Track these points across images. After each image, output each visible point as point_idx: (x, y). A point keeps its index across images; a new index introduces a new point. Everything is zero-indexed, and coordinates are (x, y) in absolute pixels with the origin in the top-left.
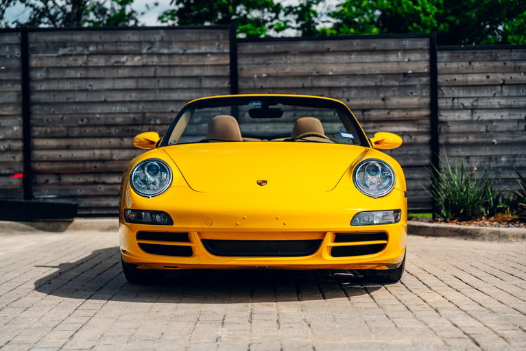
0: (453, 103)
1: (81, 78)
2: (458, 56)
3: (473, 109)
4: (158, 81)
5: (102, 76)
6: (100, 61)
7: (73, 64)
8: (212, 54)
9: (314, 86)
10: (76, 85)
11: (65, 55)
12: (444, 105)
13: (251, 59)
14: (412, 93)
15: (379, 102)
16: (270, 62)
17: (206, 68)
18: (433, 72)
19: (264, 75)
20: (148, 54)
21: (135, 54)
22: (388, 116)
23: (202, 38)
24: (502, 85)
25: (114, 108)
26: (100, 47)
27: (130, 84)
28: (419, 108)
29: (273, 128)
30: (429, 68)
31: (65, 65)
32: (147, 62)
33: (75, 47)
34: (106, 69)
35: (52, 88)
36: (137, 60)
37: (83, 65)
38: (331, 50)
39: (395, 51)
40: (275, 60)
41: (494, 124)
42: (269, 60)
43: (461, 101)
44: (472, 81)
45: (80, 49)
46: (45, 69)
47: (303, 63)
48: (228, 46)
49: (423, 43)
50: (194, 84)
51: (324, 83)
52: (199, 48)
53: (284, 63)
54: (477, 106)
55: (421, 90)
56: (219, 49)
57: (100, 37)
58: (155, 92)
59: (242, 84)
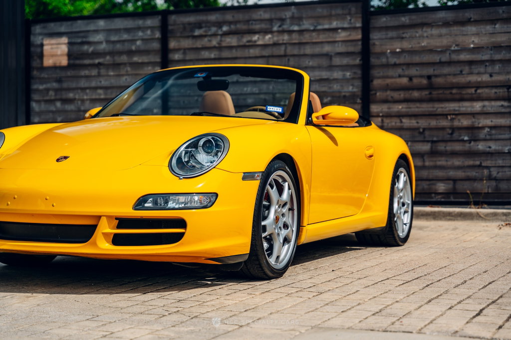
1: (215, 59)
4: (289, 60)
5: (234, 56)
6: (232, 41)
7: (208, 45)
8: (343, 29)
9: (453, 60)
11: (200, 36)
13: (384, 33)
16: (404, 36)
17: (337, 45)
19: (398, 50)
20: (278, 32)
21: (266, 32)
23: (333, 12)
25: (245, 89)
26: (233, 27)
29: (407, 108)
31: (200, 46)
32: (278, 41)
33: (209, 27)
34: (238, 49)
36: (267, 39)
37: (217, 45)
38: (472, 20)
40: (408, 33)
42: (403, 33)
45: (214, 29)
46: (182, 51)
47: (440, 36)
48: (360, 20)
50: (324, 62)
51: (464, 57)
52: (331, 24)
53: (419, 37)
56: (350, 23)
57: (233, 16)
59: (374, 61)
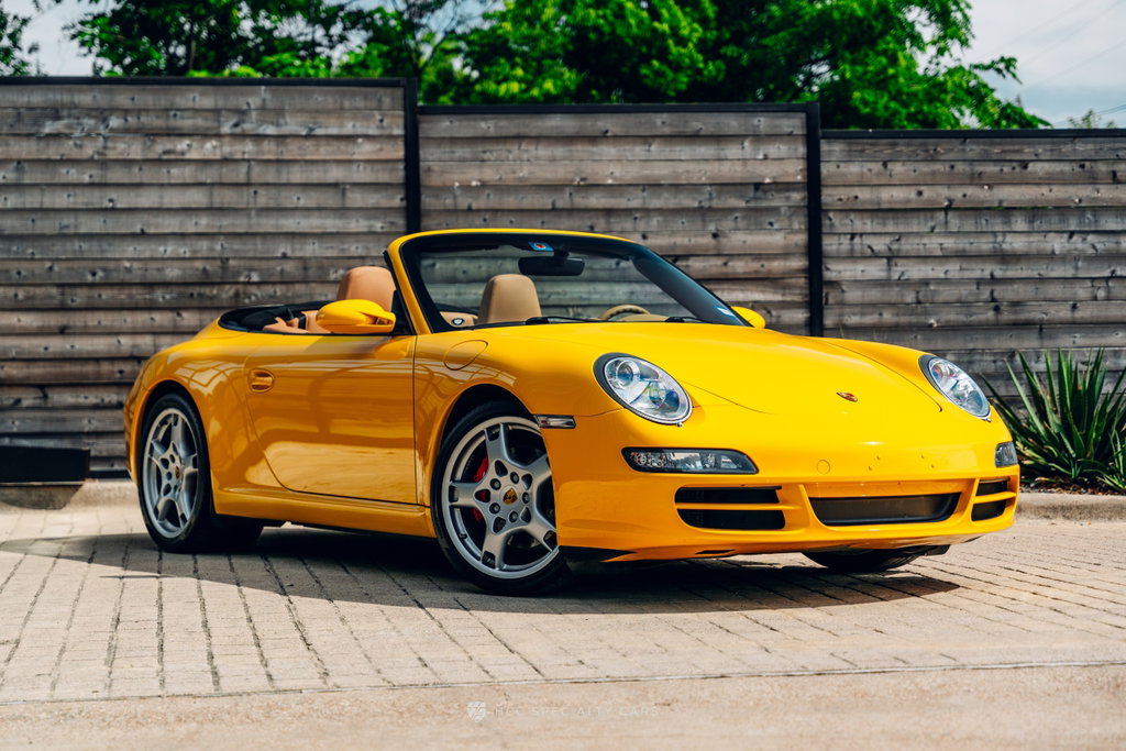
0: (852, 245)
1: (92, 185)
2: (863, 151)
3: (891, 258)
4: (255, 192)
5: (137, 180)
6: (135, 150)
7: (75, 154)
8: (367, 137)
9: (575, 207)
10: (81, 199)
11: (56, 136)
12: (834, 247)
13: (447, 150)
14: (771, 224)
15: (707, 240)
16: (486, 156)
17: (355, 167)
18: (813, 182)
19: (474, 183)
20: (233, 136)
21: (205, 135)
22: (724, 270)
23: (347, 104)
24: (947, 209)
25: (162, 249)
27: (196, 198)
28: (786, 254)
30: (806, 173)
31: (58, 157)
32: (231, 154)
33: (78, 118)
34: (144, 168)
35: (28, 206)
36: (210, 149)
37: (96, 157)
39: (739, 138)
40: (499, 151)
41: (932, 287)
42: (484, 152)
43: (868, 241)
44: (890, 202)
45: (89, 123)
46: (14, 164)
47: (553, 160)
48: (401, 122)
49: (794, 124)
50: (330, 199)
51: (596, 200)
52: (341, 126)
53: (515, 159)
54: (899, 250)
55: (790, 217)
56: (381, 127)
57: (133, 99)
58: (249, 216)
59: (428, 201)
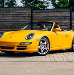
4: (17, 17)
8: (28, 12)
12: (73, 22)
14: (66, 20)
15: (60, 22)
16: (39, 14)
17: (26, 15)
21: (12, 12)
22: (62, 24)
25: (8, 23)
26: (6, 11)
30: (70, 15)
32: (15, 14)
38: (51, 11)
39: (63, 12)
47: (45, 14)
48: (31, 10)
51: (49, 18)
52: (25, 11)
58: (17, 20)
59: (33, 18)
